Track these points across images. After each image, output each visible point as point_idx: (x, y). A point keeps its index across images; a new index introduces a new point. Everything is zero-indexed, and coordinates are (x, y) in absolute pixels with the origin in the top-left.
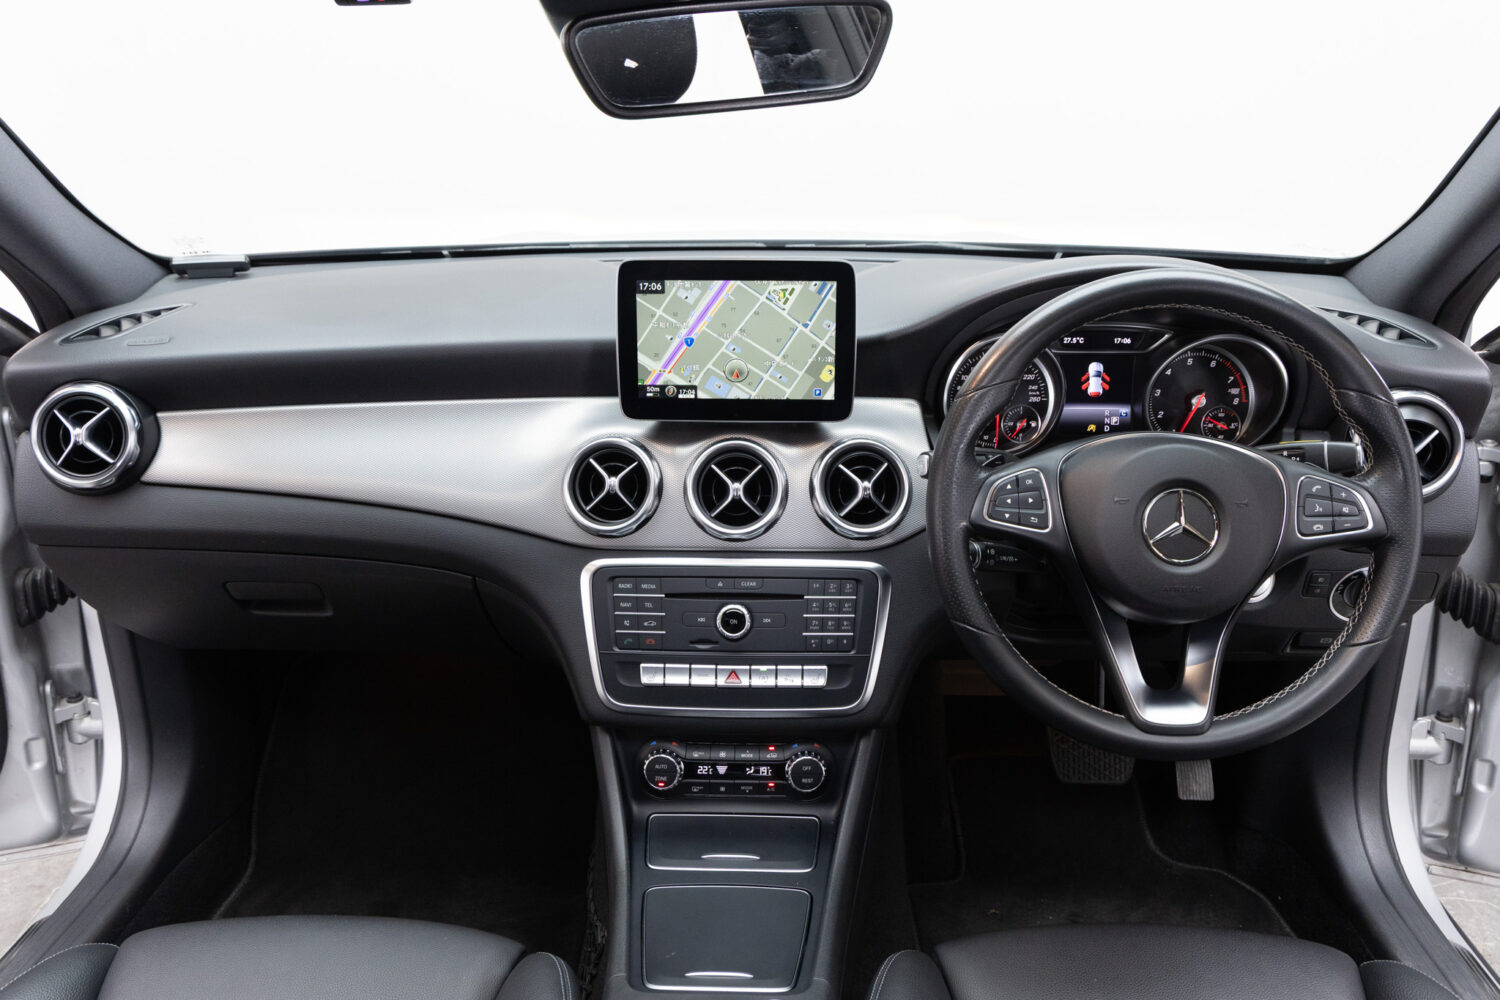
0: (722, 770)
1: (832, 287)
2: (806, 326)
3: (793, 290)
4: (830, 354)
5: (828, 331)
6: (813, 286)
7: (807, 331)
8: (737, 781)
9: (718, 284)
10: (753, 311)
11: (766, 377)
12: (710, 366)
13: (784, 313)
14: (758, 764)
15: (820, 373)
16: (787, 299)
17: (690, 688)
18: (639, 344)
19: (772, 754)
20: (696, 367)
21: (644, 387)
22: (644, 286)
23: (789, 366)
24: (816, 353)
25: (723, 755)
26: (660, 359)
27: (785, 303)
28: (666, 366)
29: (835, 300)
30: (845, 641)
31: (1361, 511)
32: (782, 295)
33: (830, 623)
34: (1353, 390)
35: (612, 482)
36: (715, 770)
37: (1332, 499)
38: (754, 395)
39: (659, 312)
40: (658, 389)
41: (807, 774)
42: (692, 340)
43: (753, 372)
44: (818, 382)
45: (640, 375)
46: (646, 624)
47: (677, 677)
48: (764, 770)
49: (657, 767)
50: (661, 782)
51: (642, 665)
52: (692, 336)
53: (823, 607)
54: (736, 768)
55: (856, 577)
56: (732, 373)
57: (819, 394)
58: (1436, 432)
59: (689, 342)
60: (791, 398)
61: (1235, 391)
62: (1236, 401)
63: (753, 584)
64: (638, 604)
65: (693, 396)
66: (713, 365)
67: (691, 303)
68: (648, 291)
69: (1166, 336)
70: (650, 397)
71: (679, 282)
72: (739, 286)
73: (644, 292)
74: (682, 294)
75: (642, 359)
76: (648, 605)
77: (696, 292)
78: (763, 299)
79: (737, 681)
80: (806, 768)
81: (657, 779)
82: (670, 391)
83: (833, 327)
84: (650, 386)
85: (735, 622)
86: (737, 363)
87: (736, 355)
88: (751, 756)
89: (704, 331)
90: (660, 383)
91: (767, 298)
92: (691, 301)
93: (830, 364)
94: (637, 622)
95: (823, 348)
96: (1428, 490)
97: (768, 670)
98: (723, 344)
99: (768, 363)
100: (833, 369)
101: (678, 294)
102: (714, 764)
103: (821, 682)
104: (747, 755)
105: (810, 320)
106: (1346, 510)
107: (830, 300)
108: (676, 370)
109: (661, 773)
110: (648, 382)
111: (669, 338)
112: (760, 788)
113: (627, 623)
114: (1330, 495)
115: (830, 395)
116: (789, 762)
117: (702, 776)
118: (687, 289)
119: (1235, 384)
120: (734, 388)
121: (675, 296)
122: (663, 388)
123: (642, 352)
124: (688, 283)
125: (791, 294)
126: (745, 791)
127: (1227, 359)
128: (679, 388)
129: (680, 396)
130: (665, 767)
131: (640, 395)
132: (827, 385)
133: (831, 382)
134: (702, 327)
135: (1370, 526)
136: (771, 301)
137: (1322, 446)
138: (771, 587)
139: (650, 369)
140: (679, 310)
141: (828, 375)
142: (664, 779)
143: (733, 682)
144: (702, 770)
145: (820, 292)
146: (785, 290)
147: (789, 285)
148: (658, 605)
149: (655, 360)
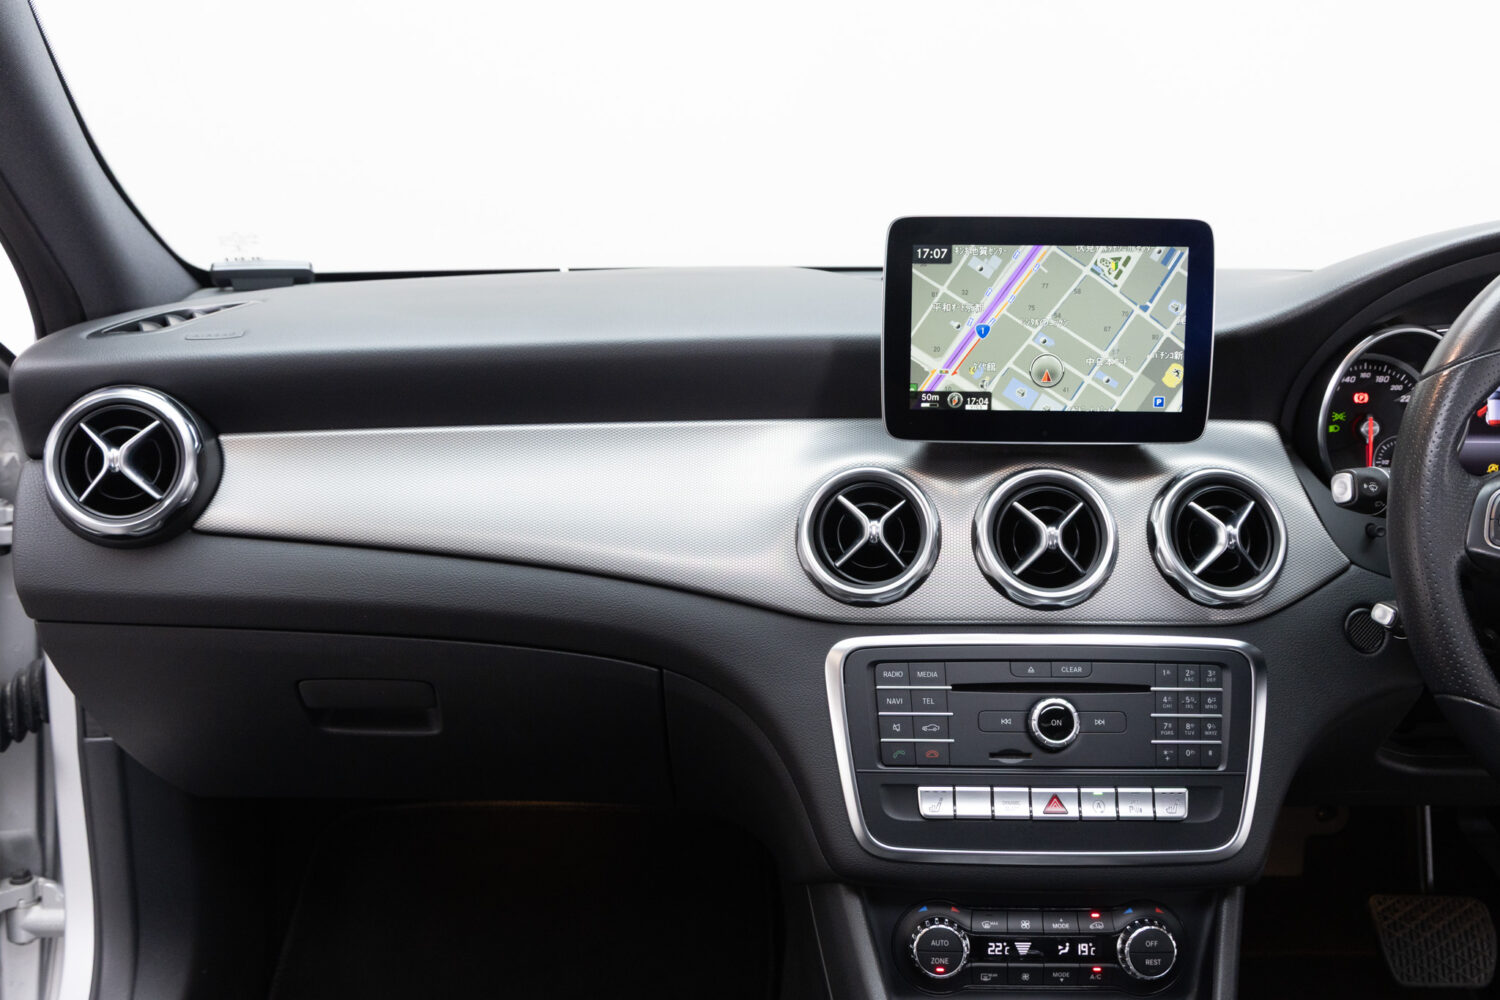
0: (1023, 948)
1: (1182, 253)
2: (1145, 308)
3: (1128, 259)
4: (1178, 348)
5: (1175, 317)
6: (1156, 253)
7: (1146, 316)
8: (1047, 965)
9: (1025, 250)
10: (1072, 289)
11: (1088, 380)
12: (1010, 364)
13: (1116, 291)
14: (1074, 939)
15: (1163, 375)
16: (1120, 272)
17: (993, 821)
18: (913, 334)
19: (1096, 923)
20: (991, 367)
21: (918, 394)
22: (923, 253)
23: (1120, 365)
24: (1158, 347)
25: (1025, 925)
26: (941, 356)
27: (1117, 277)
28: (949, 365)
29: (1185, 273)
30: (1210, 753)
32: (1113, 265)
33: (1188, 726)
35: (873, 528)
36: (1014, 949)
38: (1070, 406)
39: (943, 289)
40: (937, 397)
41: (1152, 953)
42: (987, 329)
43: (1070, 372)
44: (1160, 387)
45: (913, 380)
46: (925, 728)
47: (973, 804)
48: (1084, 948)
49: (933, 943)
50: (940, 966)
51: (920, 789)
52: (987, 323)
53: (1178, 702)
54: (1045, 945)
55: (1220, 660)
56: (1040, 374)
57: (1161, 405)
59: (984, 331)
60: (1121, 410)
63: (1078, 670)
64: (913, 700)
65: (985, 408)
66: (1015, 363)
67: (988, 277)
68: (930, 260)
70: (926, 409)
71: (973, 248)
72: (1054, 253)
73: (923, 261)
74: (976, 264)
75: (917, 354)
76: (928, 701)
77: (996, 261)
78: (1086, 271)
79: (1061, 809)
80: (1150, 944)
81: (934, 961)
82: (954, 400)
83: (1183, 309)
84: (927, 393)
85: (1058, 723)
86: (1048, 361)
87: (1046, 348)
88: (1067, 926)
89: (1004, 315)
90: (940, 388)
91: (1092, 270)
92: (987, 273)
93: (1177, 361)
94: (912, 726)
95: (1168, 339)
97: (1105, 794)
98: (1030, 333)
99: (1090, 361)
100: (1181, 369)
101: (970, 264)
102: (1010, 939)
103: (1180, 811)
104: (1060, 925)
105: (1151, 301)
107: (1178, 273)
108: (963, 371)
109: (940, 952)
110: (924, 387)
111: (956, 325)
112: (1080, 976)
113: (896, 728)
115: (1175, 406)
116: (1122, 935)
117: (995, 958)
118: (982, 257)
120: (1043, 395)
121: (965, 266)
122: (944, 395)
123: (915, 345)
124: (984, 249)
125: (1125, 264)
126: (1058, 978)
128: (967, 395)
129: (968, 407)
130: (945, 943)
131: (912, 405)
132: (1172, 392)
133: (1178, 387)
134: (1002, 310)
136: (1099, 274)
138: (1101, 674)
139: (926, 369)
140: (971, 287)
141: (1174, 377)
142: (945, 961)
143: (1055, 812)
144: (995, 948)
145: (1165, 261)
146: (1117, 260)
147: (1122, 252)
148: (943, 702)
149: (934, 357)
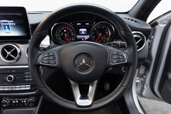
0: (17, 102)
8: (20, 104)
25: (17, 100)
31: (124, 57)
33: (30, 78)
34: (122, 30)
36: (16, 102)
37: (118, 55)
41: (31, 103)
47: (1, 89)
48: (25, 101)
53: (29, 75)
54: (20, 102)
58: (141, 39)
61: (107, 32)
62: (107, 34)
63: (15, 71)
69: (95, 23)
79: (13, 89)
80: (31, 102)
85: (10, 78)
88: (22, 99)
96: (138, 50)
97: (19, 87)
103: (29, 88)
106: (121, 58)
109: (5, 104)
114: (118, 54)
115: (26, 35)
117: (14, 103)
119: (107, 31)
127: (106, 27)
135: (126, 61)
137: (119, 43)
144: (14, 102)
